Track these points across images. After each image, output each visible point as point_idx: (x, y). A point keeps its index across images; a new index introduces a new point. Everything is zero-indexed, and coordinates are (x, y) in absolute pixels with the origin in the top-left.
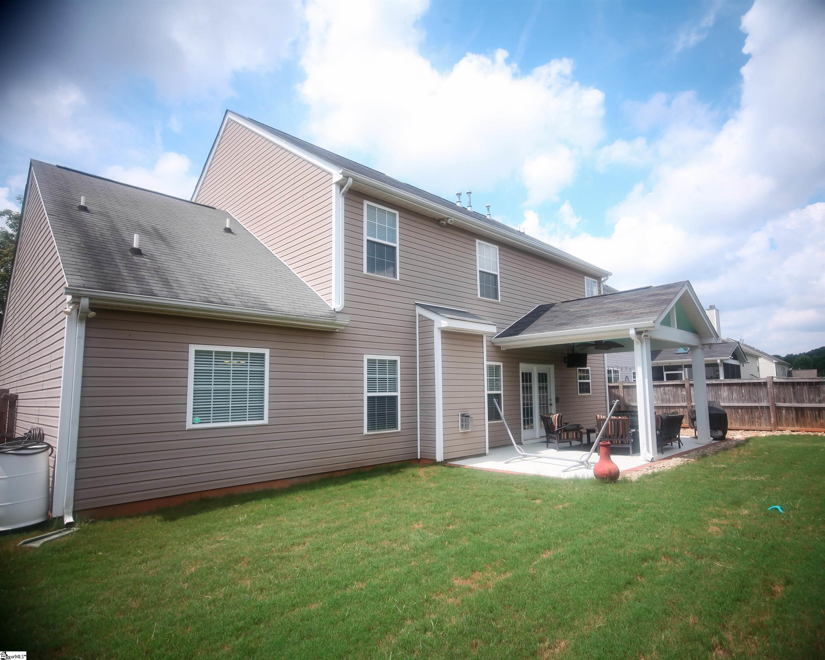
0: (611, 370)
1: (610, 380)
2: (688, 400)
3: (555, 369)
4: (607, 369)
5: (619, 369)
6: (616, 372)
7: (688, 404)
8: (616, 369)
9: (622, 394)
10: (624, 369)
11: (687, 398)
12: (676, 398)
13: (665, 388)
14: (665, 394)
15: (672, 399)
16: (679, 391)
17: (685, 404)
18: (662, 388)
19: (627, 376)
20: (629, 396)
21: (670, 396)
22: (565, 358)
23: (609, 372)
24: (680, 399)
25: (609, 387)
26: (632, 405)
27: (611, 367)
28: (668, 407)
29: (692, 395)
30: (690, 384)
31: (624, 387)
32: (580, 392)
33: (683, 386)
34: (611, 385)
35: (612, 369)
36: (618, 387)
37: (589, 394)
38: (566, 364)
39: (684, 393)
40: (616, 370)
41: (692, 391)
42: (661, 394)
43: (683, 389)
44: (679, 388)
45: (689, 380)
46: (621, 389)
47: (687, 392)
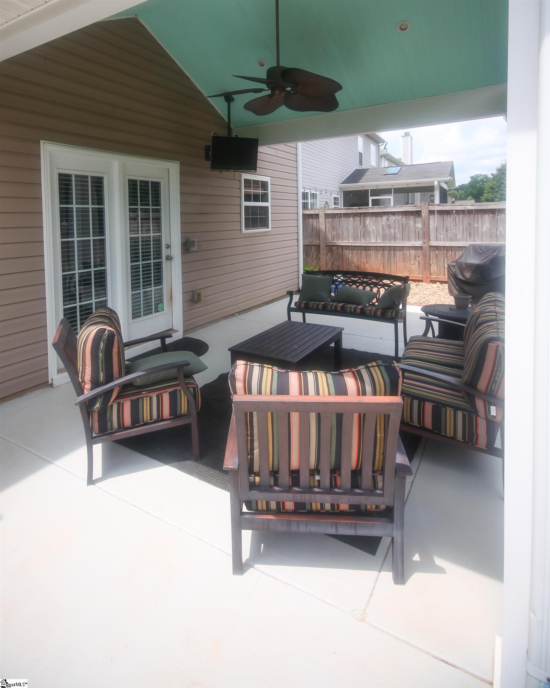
0: (307, 193)
1: (305, 206)
2: (424, 237)
3: (183, 174)
4: (301, 191)
5: (317, 193)
6: (314, 196)
7: (424, 243)
8: (314, 192)
9: (323, 227)
10: (323, 193)
11: (424, 233)
12: (405, 235)
13: (390, 218)
14: (389, 226)
15: (399, 236)
16: (411, 223)
17: (419, 243)
18: (385, 218)
19: (326, 202)
20: (334, 231)
21: (397, 231)
22: (207, 149)
23: (305, 196)
24: (412, 235)
25: (304, 215)
26: (337, 244)
27: (308, 189)
28: (392, 248)
29: (431, 229)
30: (429, 211)
31: (327, 216)
32: (247, 227)
33: (418, 213)
34: (307, 212)
35: (308, 191)
36: (317, 216)
37: (267, 230)
38: (209, 163)
39: (419, 225)
40: (313, 194)
41: (431, 222)
42: (383, 228)
43: (418, 219)
44: (412, 218)
45: (429, 205)
46: (322, 219)
47: (424, 224)
